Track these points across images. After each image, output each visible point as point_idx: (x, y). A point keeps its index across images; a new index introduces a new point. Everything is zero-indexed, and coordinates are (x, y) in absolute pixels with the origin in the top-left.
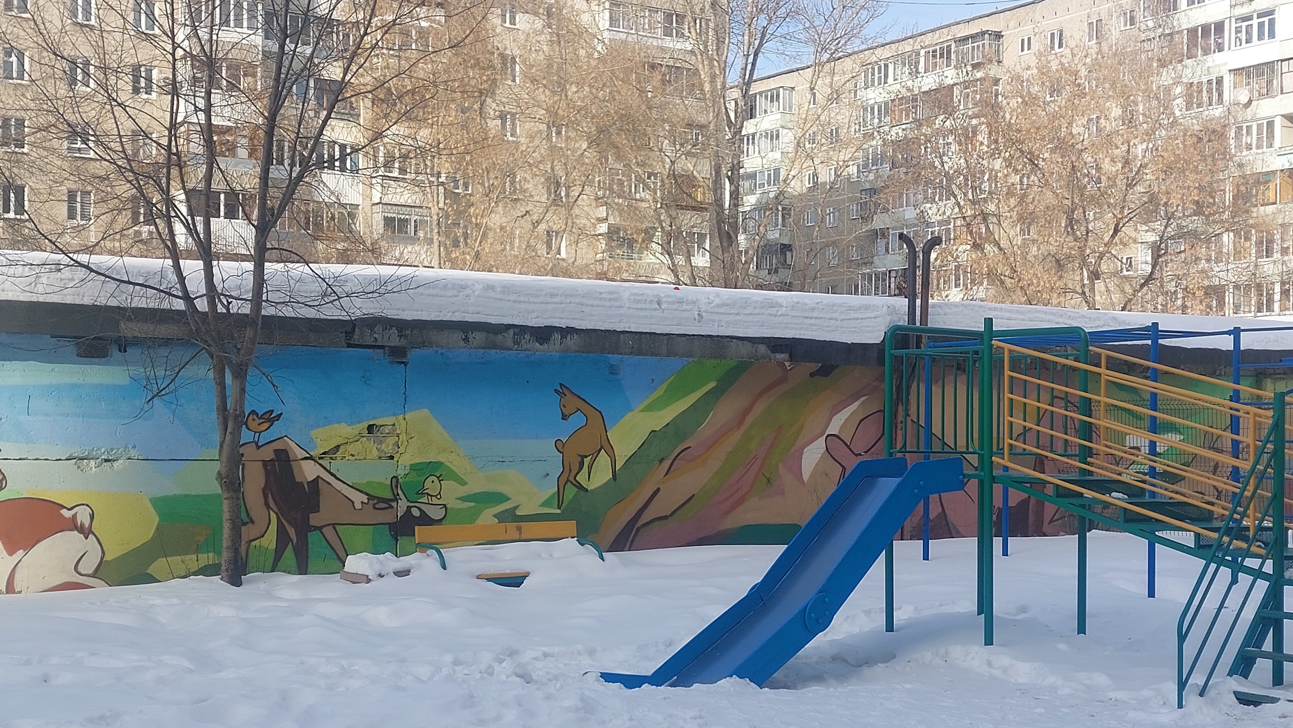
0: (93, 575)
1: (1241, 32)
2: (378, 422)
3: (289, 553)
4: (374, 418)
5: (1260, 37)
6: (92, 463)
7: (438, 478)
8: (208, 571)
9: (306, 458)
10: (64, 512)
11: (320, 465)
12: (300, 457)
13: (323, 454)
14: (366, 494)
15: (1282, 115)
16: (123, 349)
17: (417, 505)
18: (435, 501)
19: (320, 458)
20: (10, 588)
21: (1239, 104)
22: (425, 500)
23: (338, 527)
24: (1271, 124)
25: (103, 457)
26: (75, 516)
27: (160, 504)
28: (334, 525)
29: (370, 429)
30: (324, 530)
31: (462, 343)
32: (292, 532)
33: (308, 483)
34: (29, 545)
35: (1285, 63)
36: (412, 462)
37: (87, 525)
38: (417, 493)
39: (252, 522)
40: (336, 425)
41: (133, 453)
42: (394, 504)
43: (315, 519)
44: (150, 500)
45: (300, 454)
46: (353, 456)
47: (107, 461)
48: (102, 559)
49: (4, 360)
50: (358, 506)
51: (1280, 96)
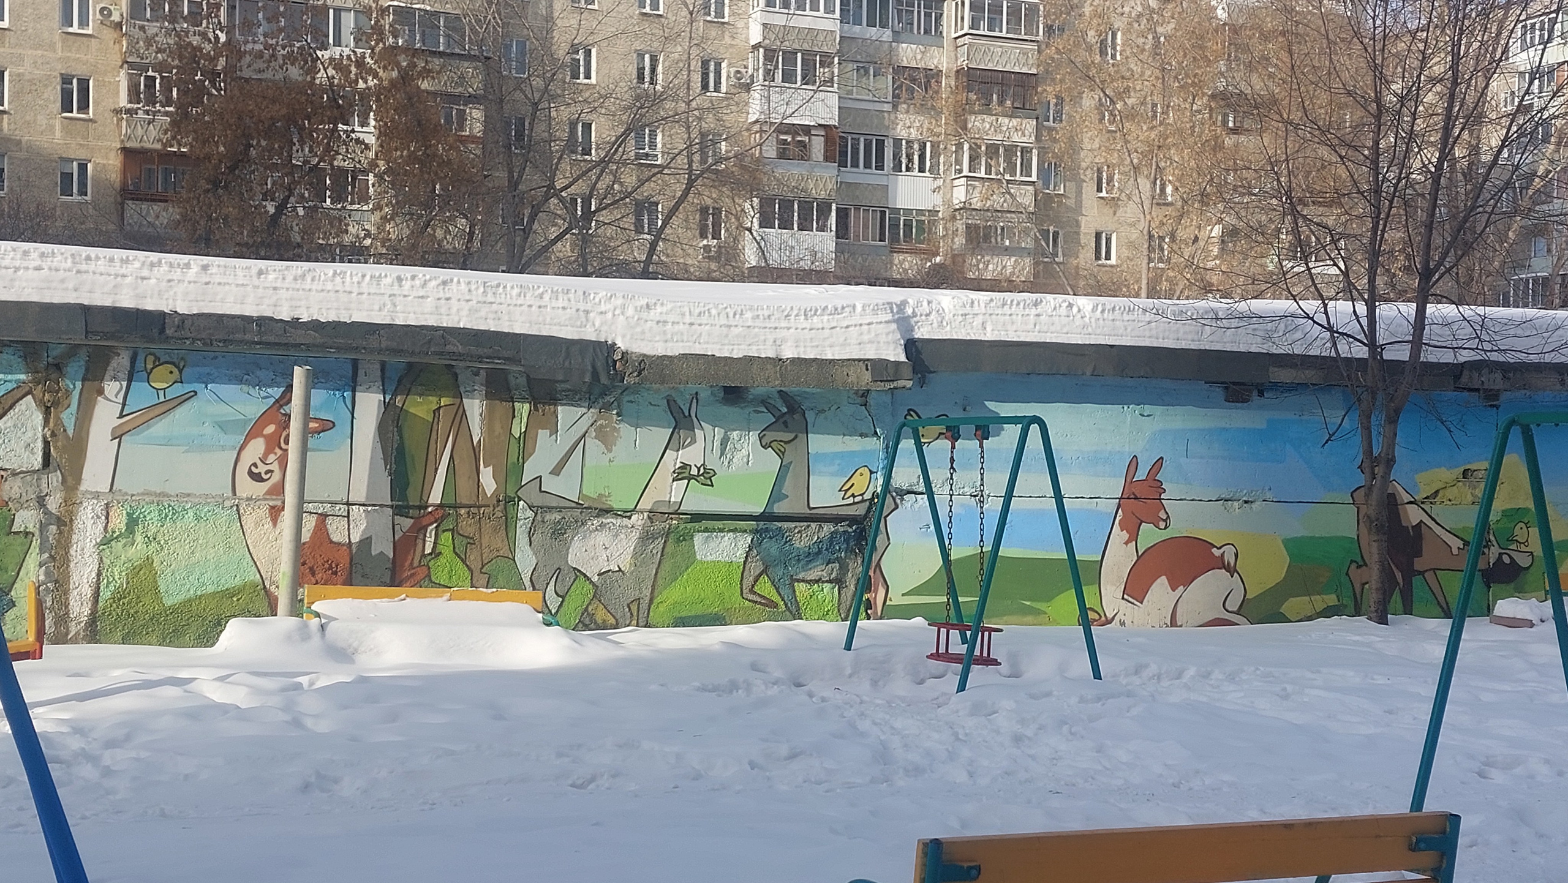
0: (1237, 613)
2: (1473, 467)
3: (1396, 597)
4: (1469, 463)
6: (1236, 504)
7: (1526, 524)
8: (1328, 612)
9: (1411, 503)
10: (1214, 550)
11: (1423, 509)
12: (1406, 501)
13: (1426, 498)
14: (1462, 539)
16: (1261, 394)
17: (1508, 551)
18: (1523, 548)
19: (1423, 503)
20: (1173, 623)
22: (1514, 547)
23: (1438, 572)
25: (1244, 499)
26: (1223, 555)
27: (1290, 544)
28: (1434, 570)
29: (1465, 474)
30: (1426, 575)
31: (1558, 387)
32: (1399, 576)
33: (1413, 527)
34: (1187, 583)
36: (1503, 508)
37: (1232, 564)
38: (1508, 540)
39: (1366, 565)
40: (1437, 470)
41: (1269, 495)
42: (1486, 550)
43: (1419, 564)
44: (1283, 541)
45: (1406, 498)
46: (1450, 500)
47: (1246, 502)
48: (1245, 596)
49: (1168, 405)
50: (1455, 552)
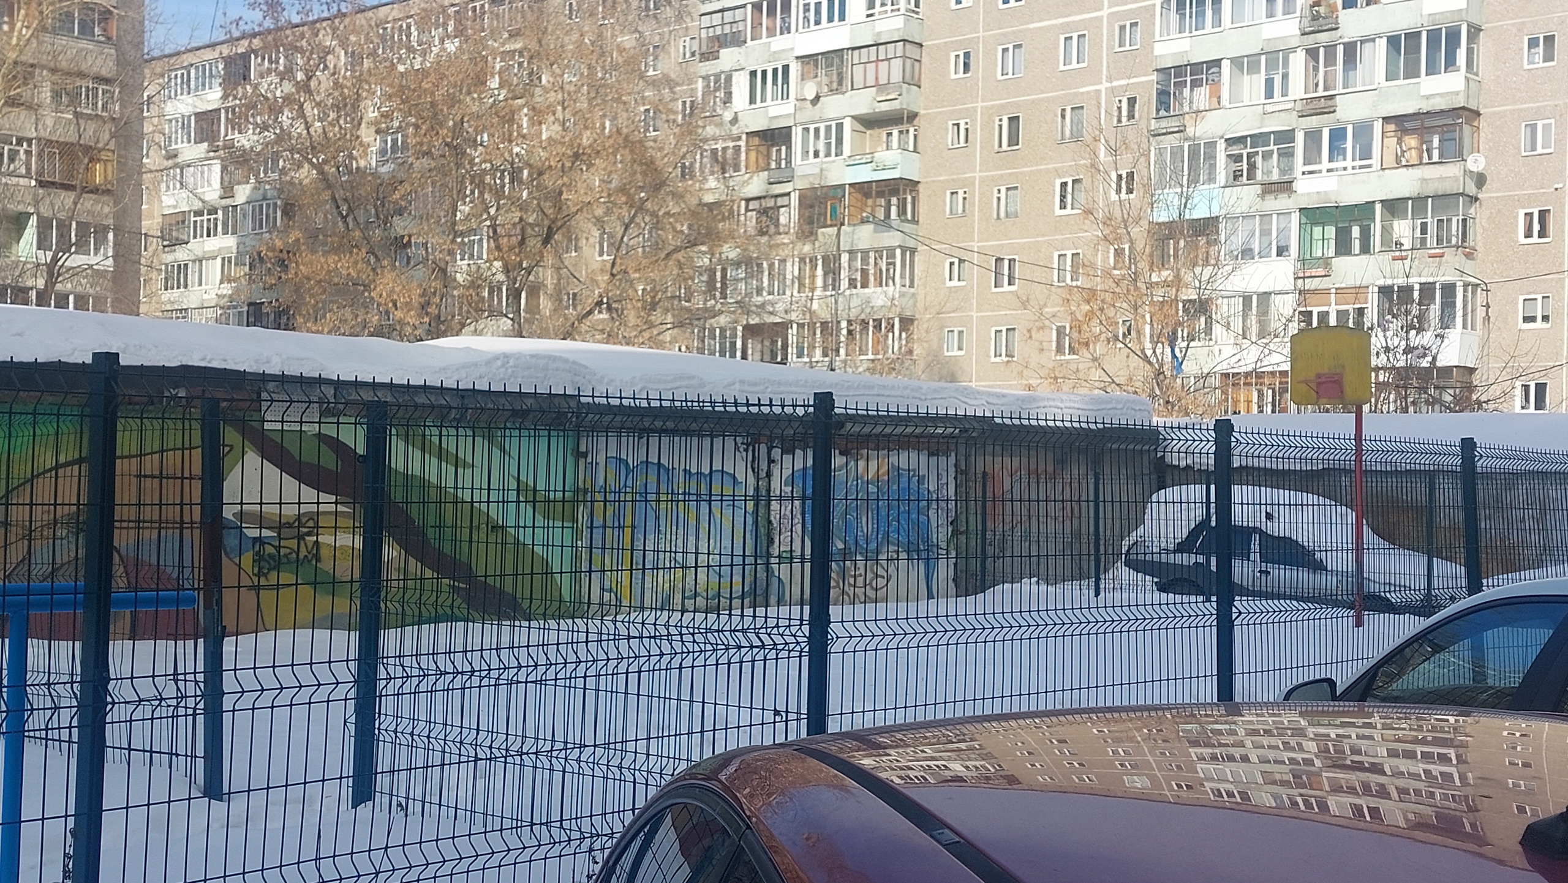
1: (809, 10)
5: (830, 19)
15: (852, 117)
21: (805, 99)
24: (840, 127)
35: (856, 52)
51: (850, 93)
